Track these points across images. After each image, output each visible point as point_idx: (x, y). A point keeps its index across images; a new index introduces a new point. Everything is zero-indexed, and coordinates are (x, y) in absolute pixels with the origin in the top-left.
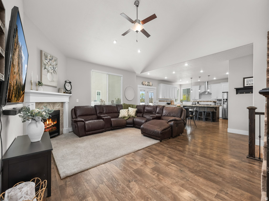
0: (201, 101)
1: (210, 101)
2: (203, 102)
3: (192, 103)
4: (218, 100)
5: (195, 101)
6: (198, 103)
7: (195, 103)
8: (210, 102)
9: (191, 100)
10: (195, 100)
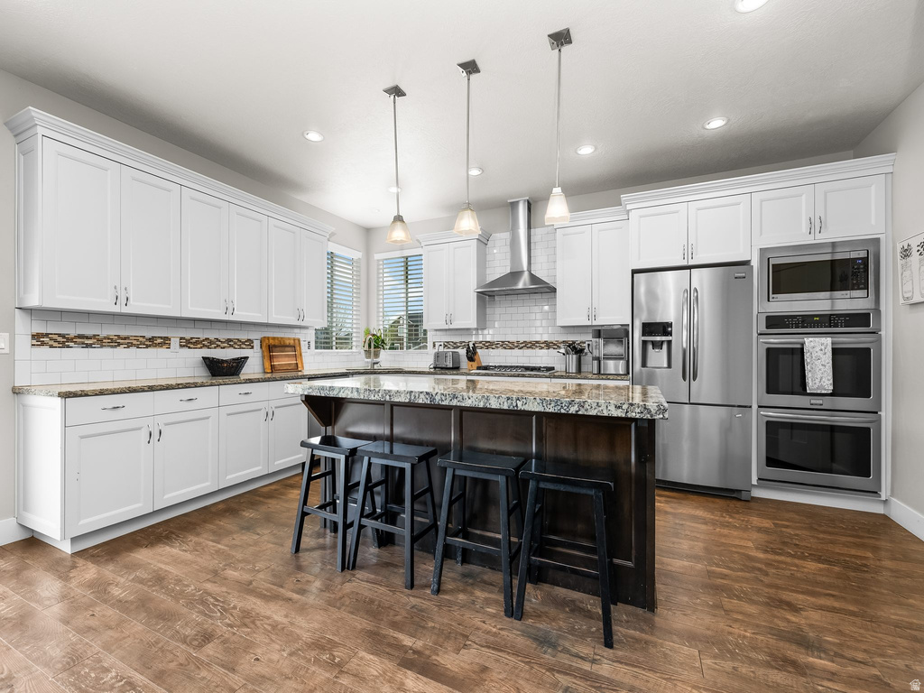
0: (489, 345)
1: (548, 345)
2: (501, 351)
3: (437, 356)
4: (598, 333)
5: (456, 346)
6: (472, 356)
7: (456, 357)
8: (545, 351)
9: (431, 337)
10: (457, 339)
